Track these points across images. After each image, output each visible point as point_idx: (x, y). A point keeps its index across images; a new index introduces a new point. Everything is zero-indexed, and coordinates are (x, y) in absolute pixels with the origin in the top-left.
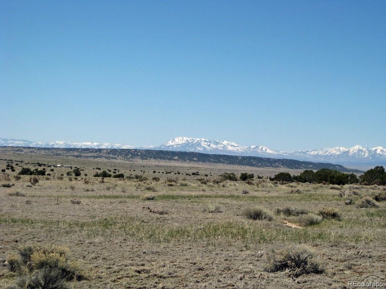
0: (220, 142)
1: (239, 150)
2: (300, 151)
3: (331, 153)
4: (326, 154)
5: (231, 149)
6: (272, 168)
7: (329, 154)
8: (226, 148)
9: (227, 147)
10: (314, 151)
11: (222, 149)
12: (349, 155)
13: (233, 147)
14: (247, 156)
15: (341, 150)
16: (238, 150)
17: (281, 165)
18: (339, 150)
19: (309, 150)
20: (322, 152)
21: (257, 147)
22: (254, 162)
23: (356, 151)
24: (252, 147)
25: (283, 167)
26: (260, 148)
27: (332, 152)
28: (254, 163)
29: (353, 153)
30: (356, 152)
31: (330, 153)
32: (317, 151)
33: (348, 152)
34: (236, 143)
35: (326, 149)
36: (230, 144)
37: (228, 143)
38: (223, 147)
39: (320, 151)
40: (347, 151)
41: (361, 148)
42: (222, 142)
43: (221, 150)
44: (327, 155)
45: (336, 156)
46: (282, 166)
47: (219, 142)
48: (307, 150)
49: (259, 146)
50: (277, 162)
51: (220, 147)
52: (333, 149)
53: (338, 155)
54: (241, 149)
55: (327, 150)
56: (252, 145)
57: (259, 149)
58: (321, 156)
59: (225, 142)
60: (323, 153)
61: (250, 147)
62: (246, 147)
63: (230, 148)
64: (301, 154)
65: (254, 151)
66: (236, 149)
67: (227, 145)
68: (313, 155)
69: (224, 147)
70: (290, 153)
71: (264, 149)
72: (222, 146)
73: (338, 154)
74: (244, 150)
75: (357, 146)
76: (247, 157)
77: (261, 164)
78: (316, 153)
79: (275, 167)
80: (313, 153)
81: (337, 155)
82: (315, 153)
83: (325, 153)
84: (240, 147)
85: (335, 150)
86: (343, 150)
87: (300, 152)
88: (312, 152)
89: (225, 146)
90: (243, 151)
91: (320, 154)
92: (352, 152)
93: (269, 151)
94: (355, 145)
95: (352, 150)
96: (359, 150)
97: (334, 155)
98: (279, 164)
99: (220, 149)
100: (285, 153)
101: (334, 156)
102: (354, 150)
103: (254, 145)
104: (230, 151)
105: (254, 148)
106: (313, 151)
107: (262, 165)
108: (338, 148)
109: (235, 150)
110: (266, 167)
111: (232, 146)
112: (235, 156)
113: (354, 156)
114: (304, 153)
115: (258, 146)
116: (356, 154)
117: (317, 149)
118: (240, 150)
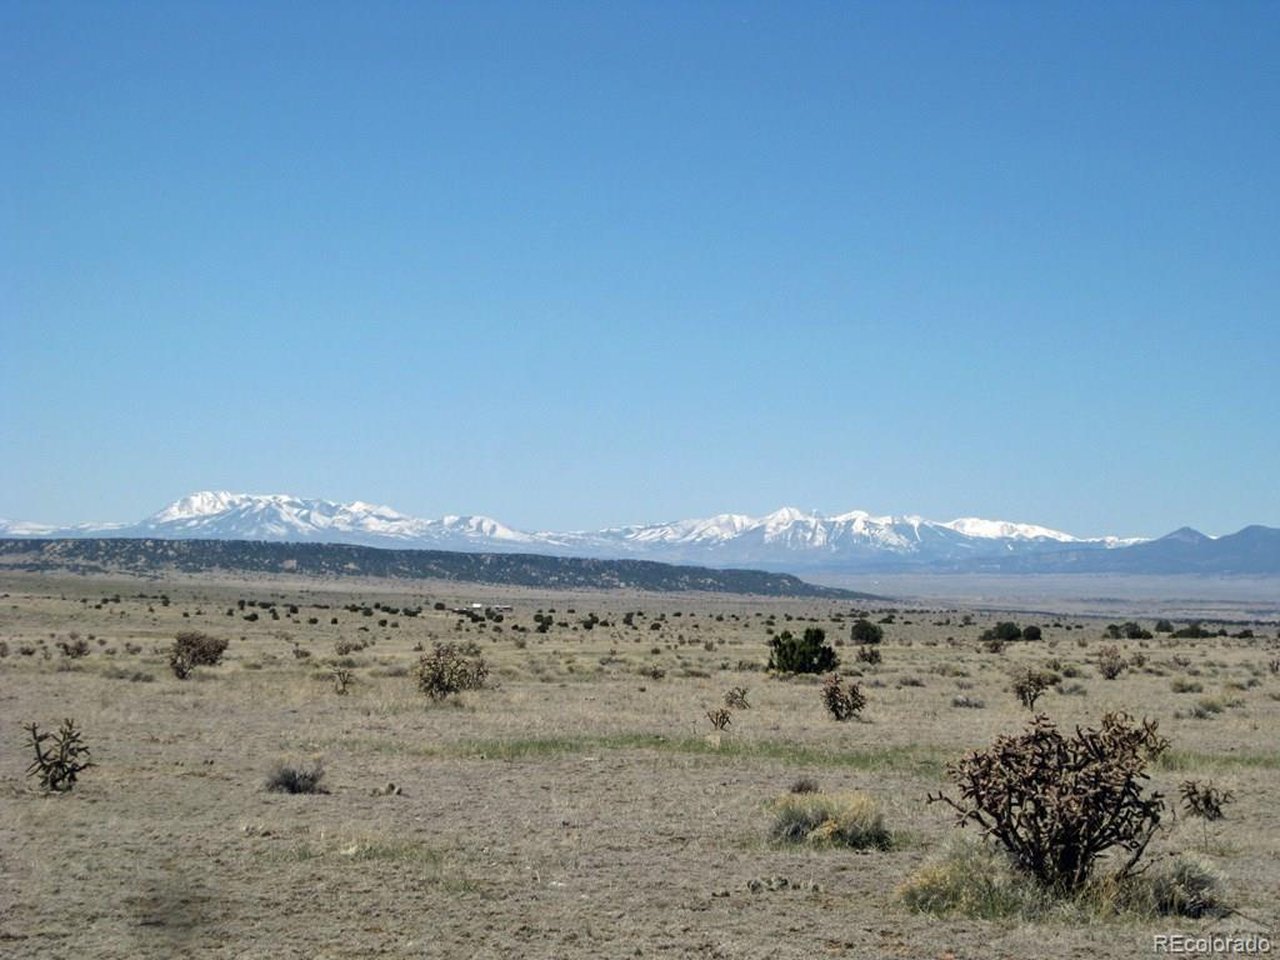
0: (340, 506)
1: (403, 530)
2: (604, 531)
3: (704, 536)
4: (688, 538)
5: (379, 528)
6: (594, 589)
7: (698, 540)
8: (360, 525)
9: (365, 521)
10: (649, 531)
11: (349, 529)
12: (762, 540)
13: (383, 521)
14: (510, 552)
15: (738, 525)
16: (401, 531)
17: (621, 581)
18: (730, 524)
19: (633, 527)
20: (676, 532)
21: (465, 521)
22: (535, 571)
23: (786, 528)
24: (448, 520)
25: (628, 585)
26: (473, 522)
27: (710, 532)
28: (534, 574)
29: (775, 533)
30: (786, 532)
31: (700, 535)
32: (659, 530)
33: (761, 530)
34: (395, 509)
35: (687, 524)
36: (374, 513)
37: (368, 507)
38: (351, 524)
39: (668, 528)
40: (756, 529)
41: (799, 517)
42: (349, 506)
43: (345, 533)
44: (693, 541)
45: (722, 544)
46: (622, 584)
47: (336, 508)
48: (625, 527)
49: (471, 518)
50: (604, 572)
51: (341, 522)
52: (711, 521)
53: (728, 542)
54: (411, 528)
55: (690, 527)
56: (449, 515)
57: (470, 527)
58: (671, 546)
59: (358, 507)
60: (678, 536)
61: (441, 522)
62: (429, 522)
63: (374, 525)
64: (609, 541)
65: (452, 535)
66: (394, 527)
67: (366, 517)
68: (646, 543)
69: (356, 521)
70: (573, 537)
71: (486, 526)
72: (348, 518)
73: (729, 540)
74: (422, 531)
75: (785, 511)
76: (511, 557)
77: (557, 579)
78: (656, 535)
79: (603, 587)
80: (645, 536)
81: (725, 542)
82: (654, 535)
83: (685, 536)
84: (407, 520)
85: (719, 526)
86: (742, 525)
87: (602, 533)
88: (644, 533)
89: (357, 519)
90: (417, 535)
91: (668, 537)
92: (775, 529)
93: (502, 533)
94: (780, 508)
95: (773, 524)
96: (797, 524)
97: (715, 541)
98: (613, 576)
99: (343, 527)
100: (556, 539)
101: (715, 545)
102: (782, 524)
103: (456, 515)
104: (377, 536)
105: (455, 525)
106: (646, 529)
107: (561, 580)
108: (724, 518)
109: (392, 530)
110: (576, 588)
111: (380, 517)
112: (474, 555)
113: (779, 543)
114: (618, 537)
115: (467, 516)
116: (787, 536)
117: (657, 524)
118: (408, 532)
